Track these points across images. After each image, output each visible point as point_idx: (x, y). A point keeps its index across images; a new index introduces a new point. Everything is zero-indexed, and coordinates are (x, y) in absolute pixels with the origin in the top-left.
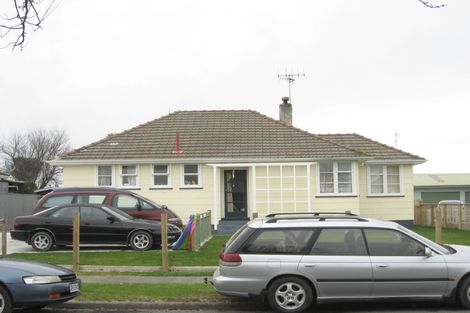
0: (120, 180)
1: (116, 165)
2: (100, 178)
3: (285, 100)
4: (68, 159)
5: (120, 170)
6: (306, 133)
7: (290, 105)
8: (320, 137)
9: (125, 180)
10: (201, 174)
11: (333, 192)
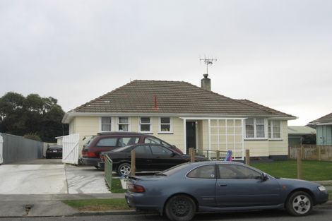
0: (118, 127)
1: (115, 116)
2: (102, 125)
3: (206, 76)
4: (80, 111)
5: (117, 120)
6: (228, 98)
7: (209, 80)
8: (240, 102)
9: (120, 127)
10: (172, 124)
11: (253, 137)
